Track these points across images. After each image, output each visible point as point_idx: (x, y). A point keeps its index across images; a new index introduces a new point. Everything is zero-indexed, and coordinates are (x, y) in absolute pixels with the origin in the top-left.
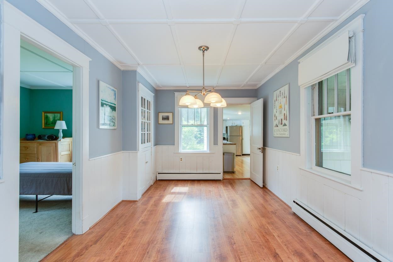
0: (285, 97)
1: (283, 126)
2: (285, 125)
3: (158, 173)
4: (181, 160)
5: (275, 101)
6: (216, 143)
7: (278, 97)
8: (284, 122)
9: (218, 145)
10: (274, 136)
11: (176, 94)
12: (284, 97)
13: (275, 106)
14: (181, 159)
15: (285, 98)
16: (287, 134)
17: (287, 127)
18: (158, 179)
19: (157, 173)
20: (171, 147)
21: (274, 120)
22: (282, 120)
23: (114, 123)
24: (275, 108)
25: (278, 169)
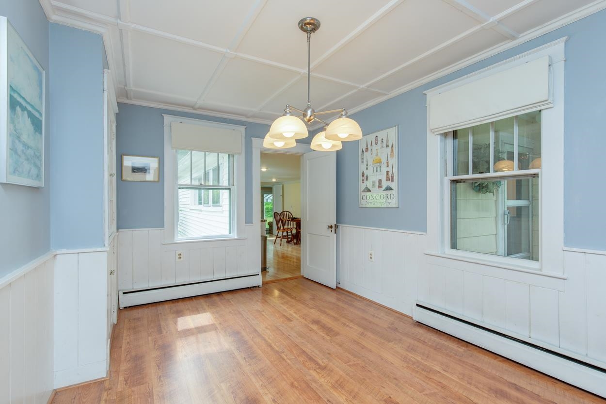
0: (390, 146)
1: (384, 190)
2: (389, 189)
3: (124, 293)
4: (180, 258)
5: (363, 151)
6: (249, 220)
7: (372, 145)
8: (385, 184)
9: (252, 223)
10: (361, 206)
11: (167, 119)
12: (387, 146)
13: (362, 159)
14: (180, 255)
15: (390, 148)
16: (393, 203)
17: (394, 192)
18: (122, 306)
19: (121, 293)
20: (154, 232)
21: (360, 181)
22: (380, 181)
23: (39, 169)
24: (363, 162)
25: (371, 258)
